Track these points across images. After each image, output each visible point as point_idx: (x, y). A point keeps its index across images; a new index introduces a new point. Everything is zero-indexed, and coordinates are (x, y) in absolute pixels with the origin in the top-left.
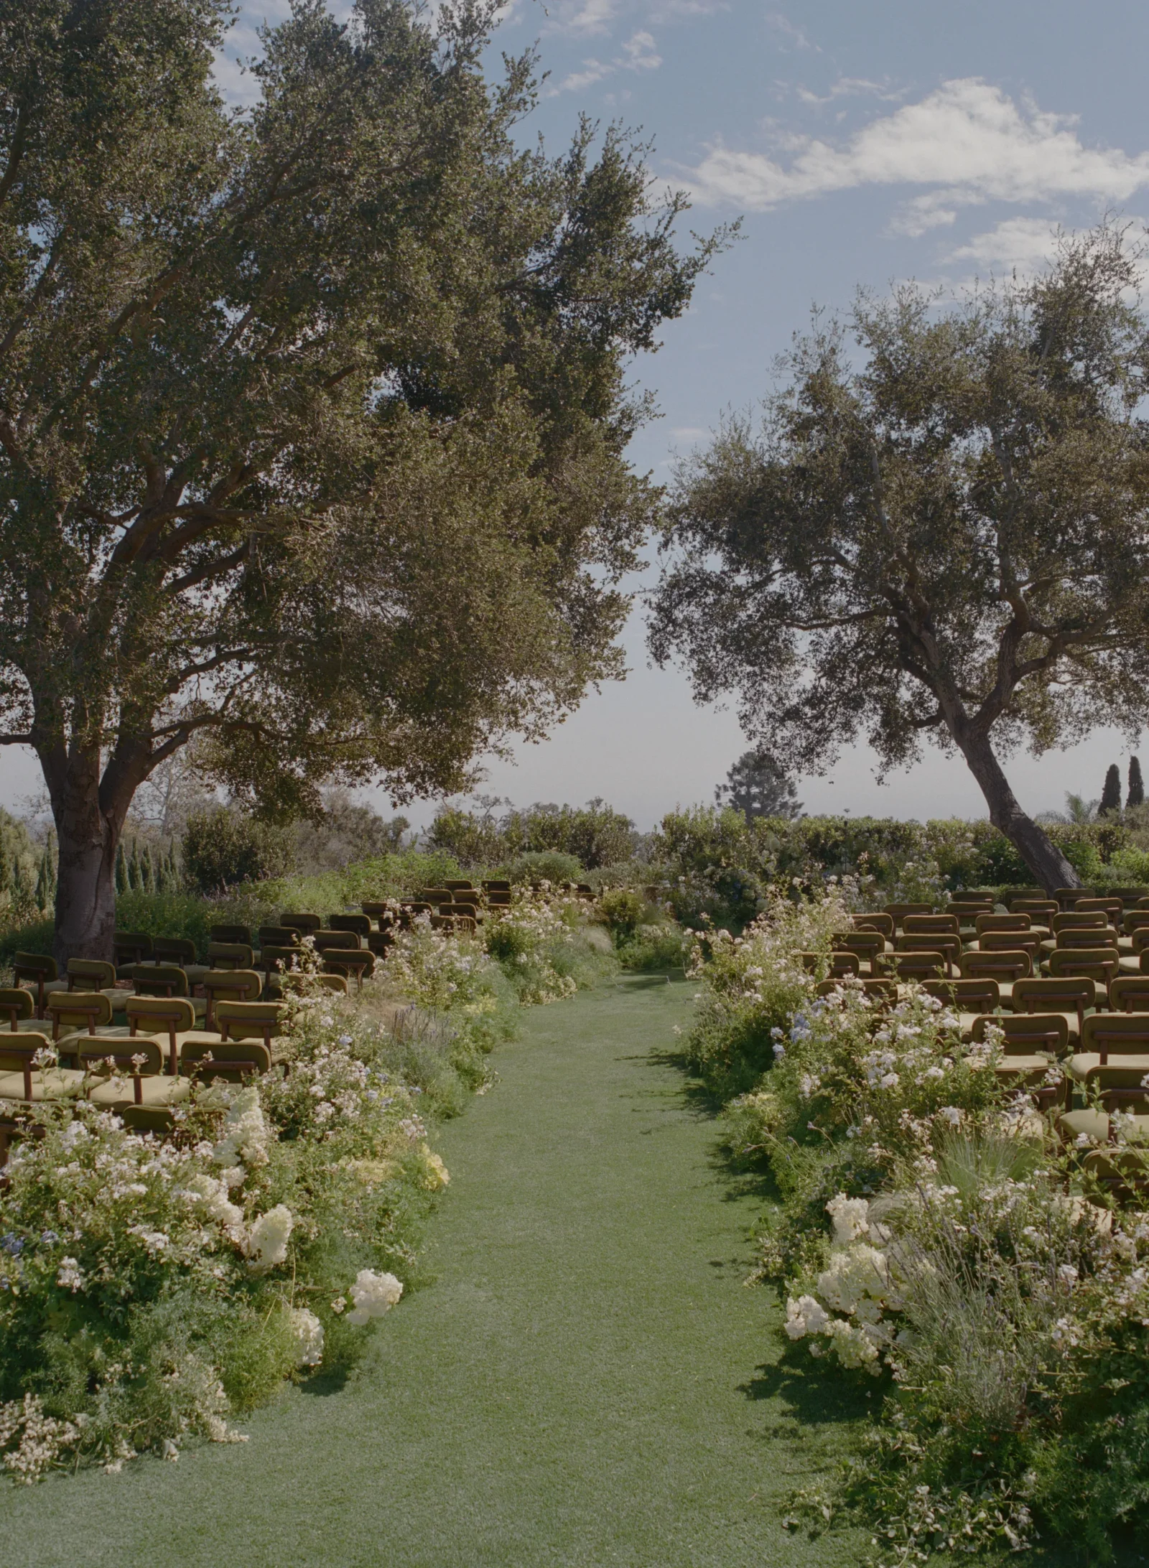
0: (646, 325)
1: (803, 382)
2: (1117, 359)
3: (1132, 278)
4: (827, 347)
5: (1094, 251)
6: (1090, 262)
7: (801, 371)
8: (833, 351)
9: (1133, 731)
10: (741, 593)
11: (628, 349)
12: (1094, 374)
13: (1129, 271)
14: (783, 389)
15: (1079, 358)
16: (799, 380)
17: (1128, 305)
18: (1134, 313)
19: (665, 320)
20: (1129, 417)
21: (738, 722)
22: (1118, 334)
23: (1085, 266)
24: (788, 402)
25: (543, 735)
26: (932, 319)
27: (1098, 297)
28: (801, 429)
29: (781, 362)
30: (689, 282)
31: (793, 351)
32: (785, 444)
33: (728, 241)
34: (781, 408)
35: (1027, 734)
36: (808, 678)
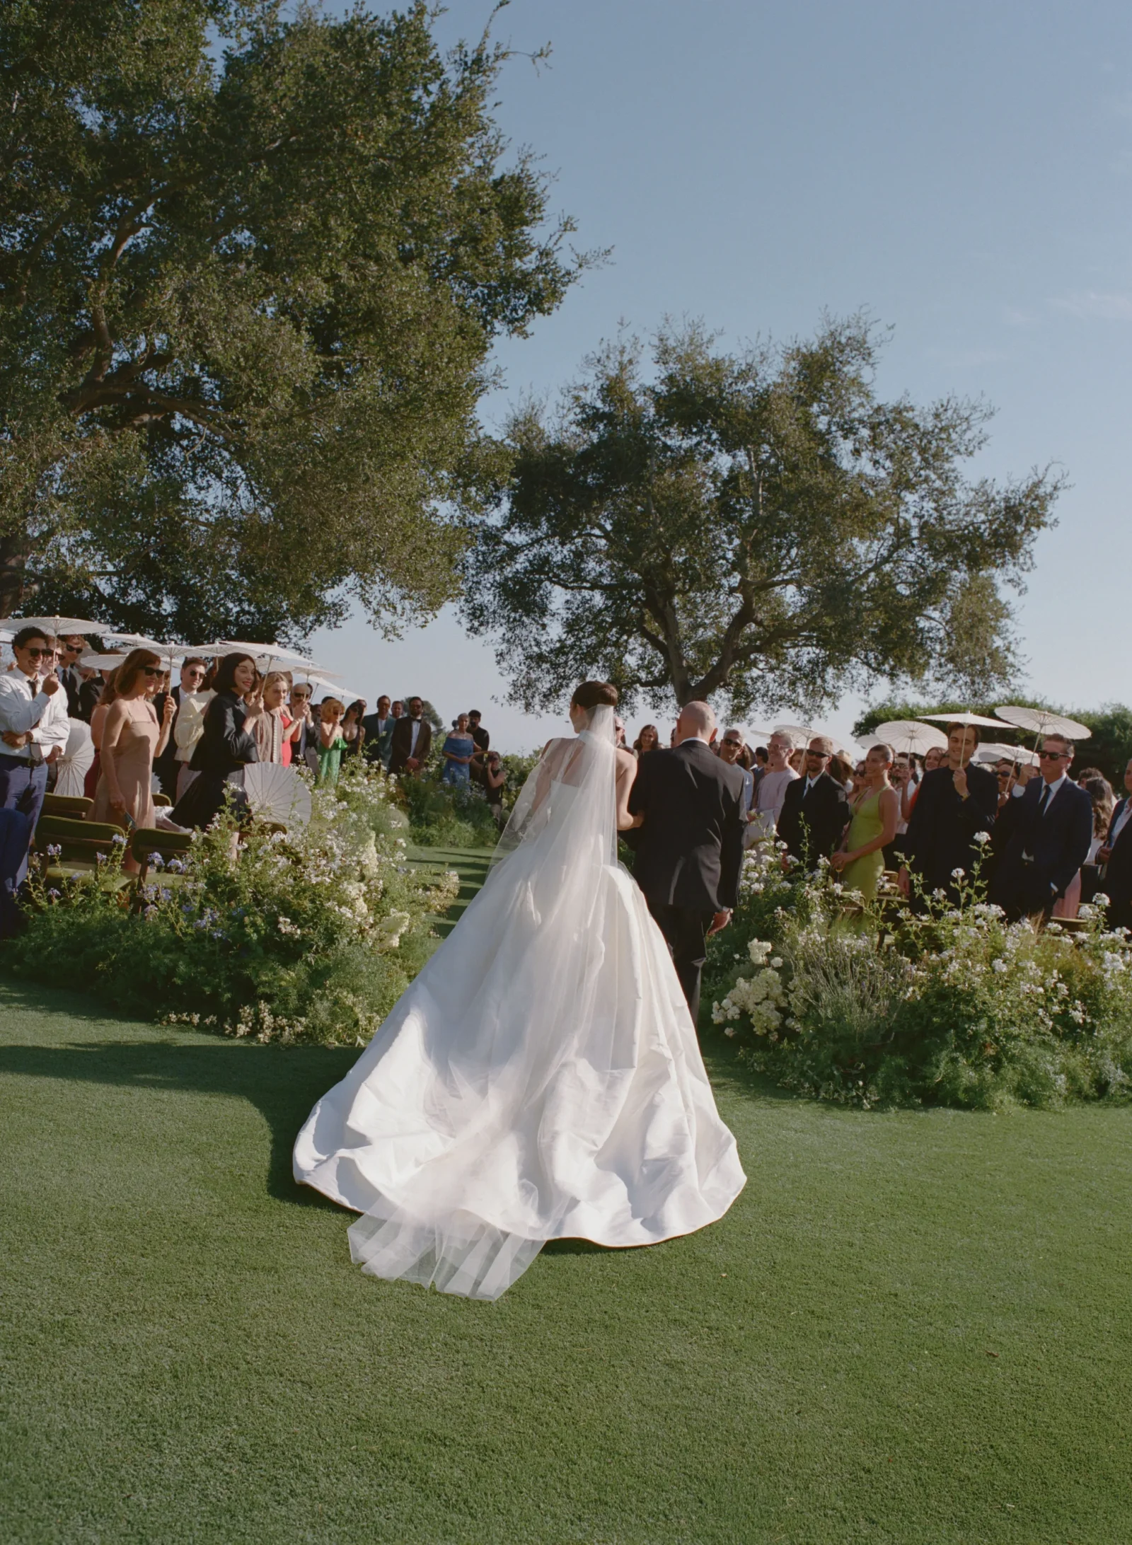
0: (523, 318)
1: (601, 382)
2: (852, 421)
3: (871, 361)
4: (626, 358)
5: (847, 333)
6: (843, 340)
7: (601, 372)
8: (630, 362)
9: (807, 717)
10: (514, 551)
11: (506, 332)
12: (834, 428)
13: (869, 354)
14: (580, 382)
15: (824, 412)
16: (598, 378)
17: (865, 380)
18: (869, 388)
19: (539, 315)
20: (854, 467)
21: (495, 659)
22: (856, 401)
23: (839, 343)
24: (582, 394)
25: (398, 636)
26: (713, 353)
27: (845, 369)
28: (590, 419)
29: (588, 361)
30: (563, 289)
31: (598, 354)
32: (574, 428)
33: (599, 262)
34: (577, 398)
35: (723, 707)
36: (555, 631)
